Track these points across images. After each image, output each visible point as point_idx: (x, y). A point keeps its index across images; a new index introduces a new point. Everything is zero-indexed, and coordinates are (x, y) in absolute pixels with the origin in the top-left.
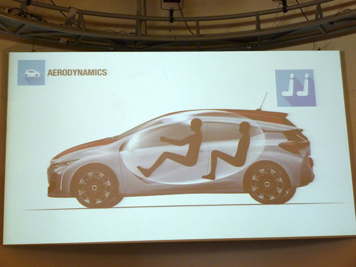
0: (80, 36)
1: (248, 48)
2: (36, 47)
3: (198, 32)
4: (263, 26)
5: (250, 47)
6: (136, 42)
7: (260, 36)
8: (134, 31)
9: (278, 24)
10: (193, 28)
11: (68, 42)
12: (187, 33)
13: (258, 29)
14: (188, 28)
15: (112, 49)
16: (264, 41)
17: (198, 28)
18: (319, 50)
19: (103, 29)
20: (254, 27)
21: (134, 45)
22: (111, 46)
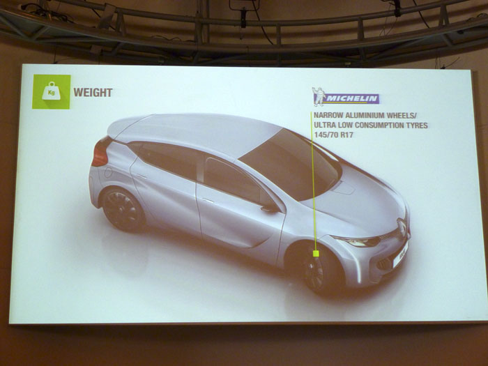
0: (119, 43)
1: (346, 64)
2: (58, 57)
3: (279, 41)
4: (367, 35)
5: (350, 64)
6: (194, 53)
7: (364, 48)
8: (192, 38)
9: (387, 32)
10: (273, 35)
11: (102, 51)
12: (265, 42)
13: (361, 38)
14: (266, 36)
15: (163, 62)
16: (368, 56)
17: (279, 35)
18: (443, 68)
19: (150, 34)
20: (355, 36)
21: (191, 58)
22: (161, 58)
